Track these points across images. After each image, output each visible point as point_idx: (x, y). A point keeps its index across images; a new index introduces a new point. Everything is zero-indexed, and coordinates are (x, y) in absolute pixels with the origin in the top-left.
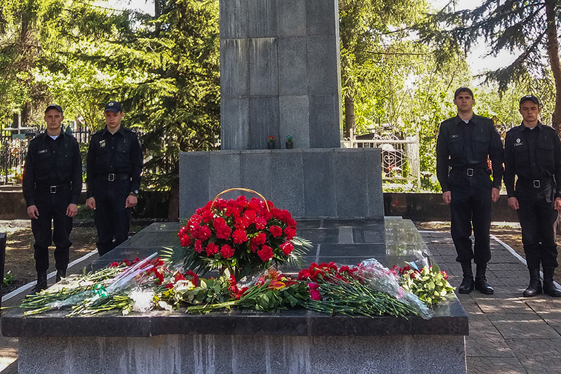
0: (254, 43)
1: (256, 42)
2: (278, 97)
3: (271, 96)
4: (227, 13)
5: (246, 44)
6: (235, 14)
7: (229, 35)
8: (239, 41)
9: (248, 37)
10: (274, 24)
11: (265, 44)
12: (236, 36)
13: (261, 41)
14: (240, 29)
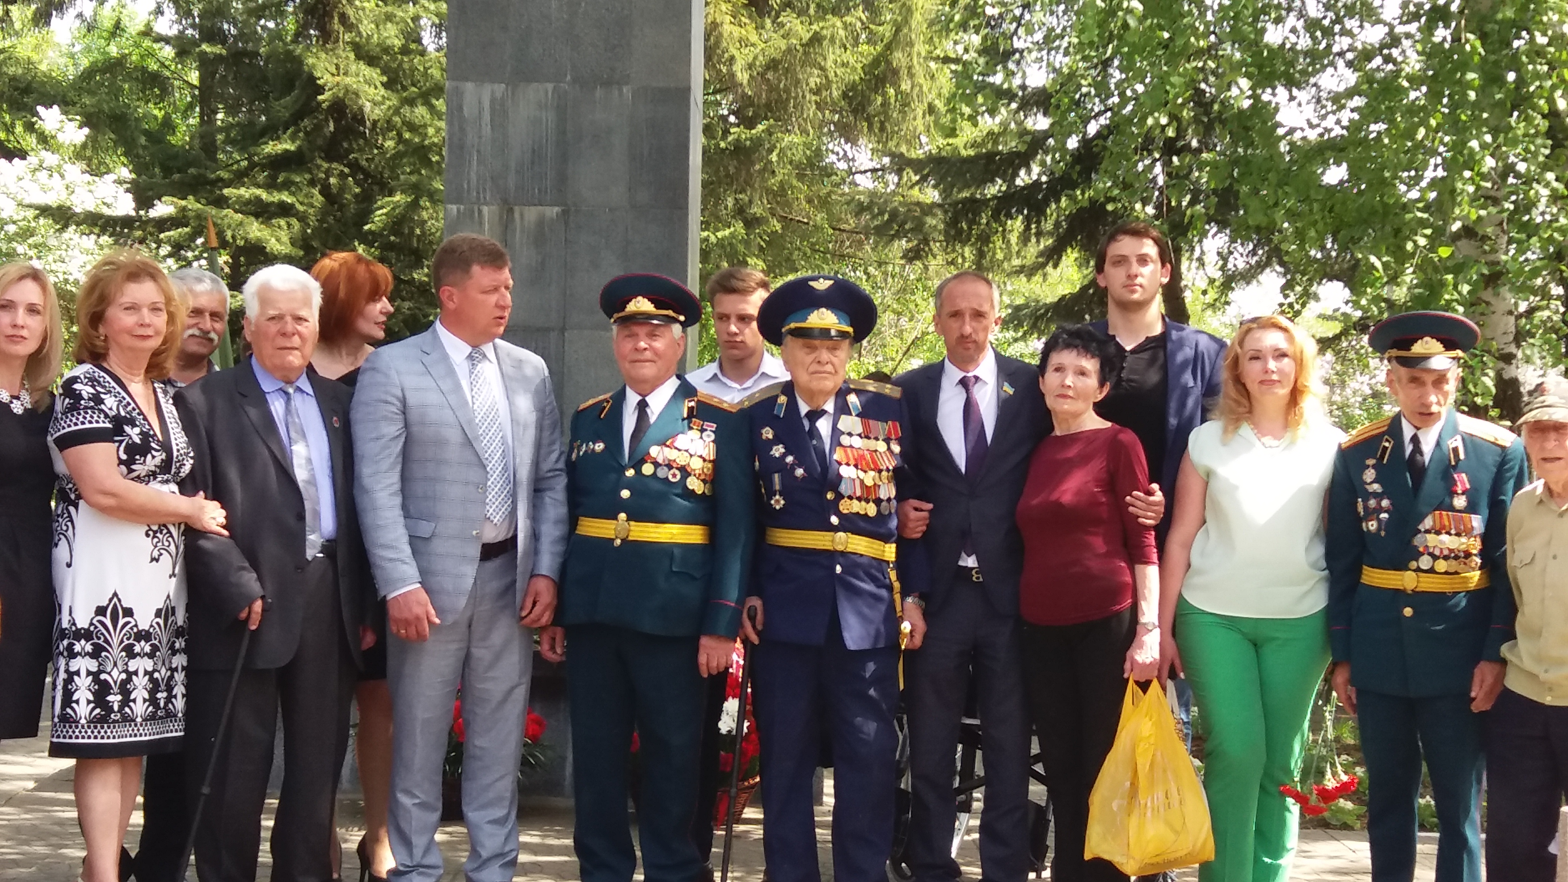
0: (517, 215)
1: (522, 215)
2: (563, 330)
3: (548, 330)
4: (462, 147)
5: (501, 218)
6: (478, 151)
7: (465, 195)
8: (485, 209)
9: (505, 201)
10: (562, 179)
11: (541, 222)
12: (478, 198)
13: (531, 214)
14: (489, 185)
